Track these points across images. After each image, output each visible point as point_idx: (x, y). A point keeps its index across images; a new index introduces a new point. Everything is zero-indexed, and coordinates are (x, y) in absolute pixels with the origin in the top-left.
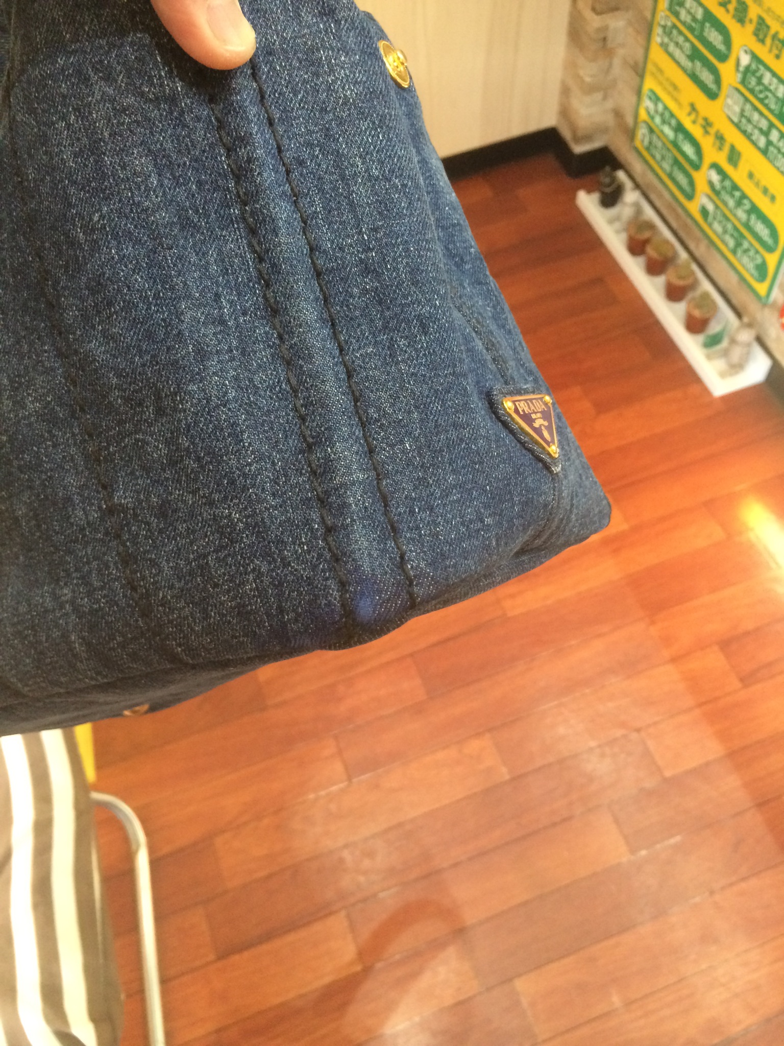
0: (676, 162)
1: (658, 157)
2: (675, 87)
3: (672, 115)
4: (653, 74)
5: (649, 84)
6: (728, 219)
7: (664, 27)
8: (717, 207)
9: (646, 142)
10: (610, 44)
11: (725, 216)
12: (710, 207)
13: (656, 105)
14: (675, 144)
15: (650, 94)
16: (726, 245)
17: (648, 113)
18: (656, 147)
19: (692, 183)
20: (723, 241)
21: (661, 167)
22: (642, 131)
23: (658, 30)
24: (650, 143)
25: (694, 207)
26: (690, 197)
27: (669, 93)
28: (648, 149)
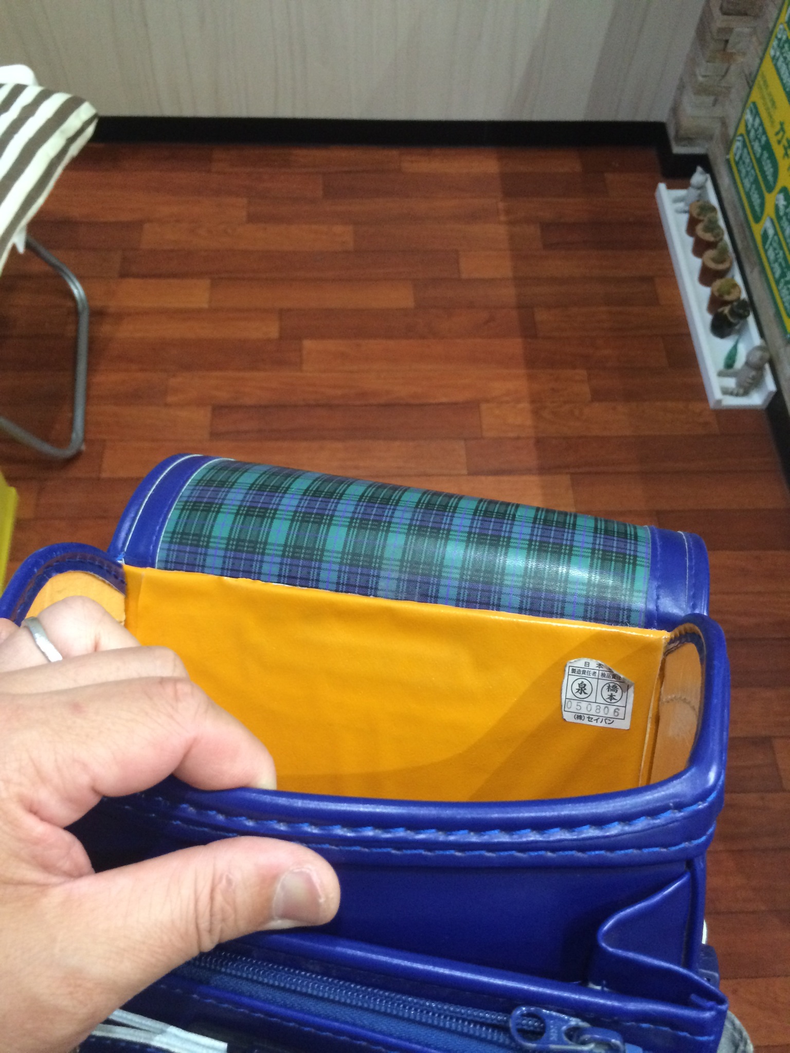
0: (756, 181)
1: (744, 171)
2: (773, 103)
3: (764, 132)
4: (760, 88)
5: (755, 96)
6: (781, 248)
7: (780, 40)
8: (776, 234)
9: (737, 158)
10: (730, 49)
11: (780, 243)
12: (771, 232)
13: (754, 120)
14: (759, 161)
15: (752, 105)
16: (773, 273)
17: (746, 126)
18: (744, 163)
19: (762, 205)
20: (772, 269)
21: (743, 184)
22: (738, 144)
23: (774, 43)
24: (741, 158)
25: (757, 229)
26: (757, 219)
27: (767, 109)
28: (737, 163)
